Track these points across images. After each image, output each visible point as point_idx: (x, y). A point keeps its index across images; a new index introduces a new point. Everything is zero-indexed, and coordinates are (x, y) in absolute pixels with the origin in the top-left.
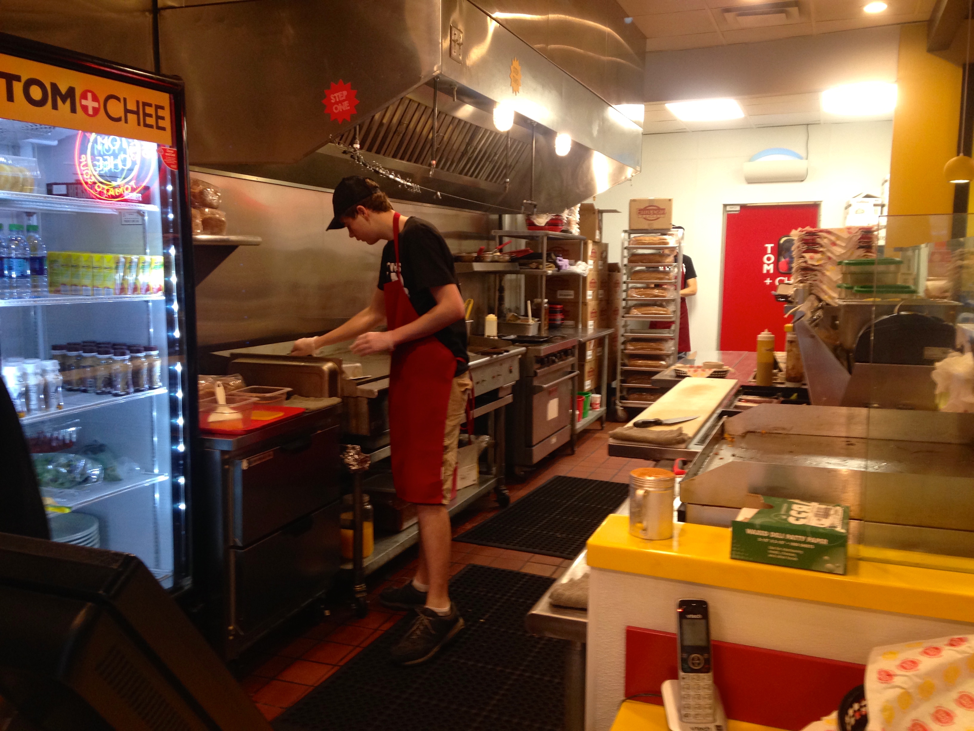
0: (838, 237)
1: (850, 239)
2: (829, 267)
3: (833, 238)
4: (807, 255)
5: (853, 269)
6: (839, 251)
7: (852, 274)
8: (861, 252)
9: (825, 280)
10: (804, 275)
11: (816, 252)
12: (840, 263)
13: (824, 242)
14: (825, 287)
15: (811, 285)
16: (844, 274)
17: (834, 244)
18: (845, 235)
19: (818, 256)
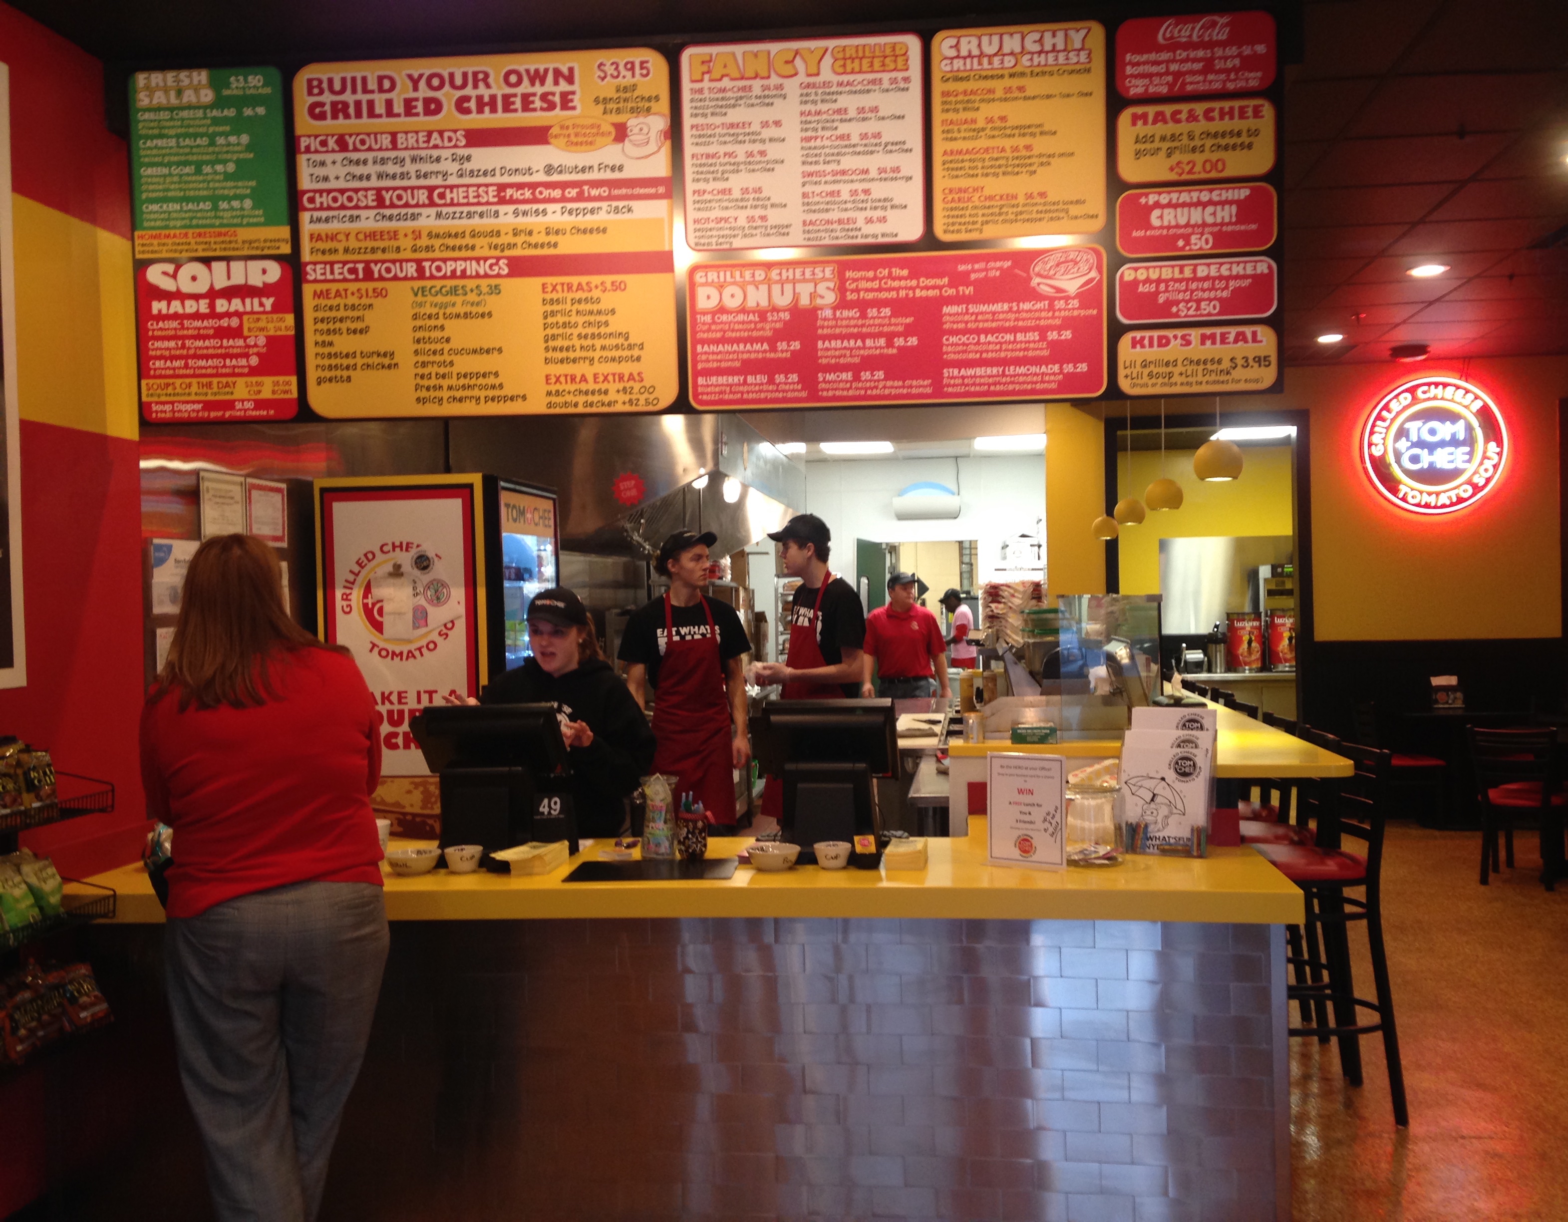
0: (1016, 590)
1: (1024, 592)
2: (1011, 614)
3: (1012, 591)
4: (993, 605)
5: (1034, 616)
6: (1017, 601)
7: (1033, 620)
8: (1034, 602)
9: (1008, 626)
10: (991, 622)
11: (1000, 602)
12: (1022, 612)
13: (1006, 594)
14: (1009, 632)
15: (997, 631)
16: (1026, 621)
17: (1013, 596)
18: (1021, 589)
19: (1001, 606)
